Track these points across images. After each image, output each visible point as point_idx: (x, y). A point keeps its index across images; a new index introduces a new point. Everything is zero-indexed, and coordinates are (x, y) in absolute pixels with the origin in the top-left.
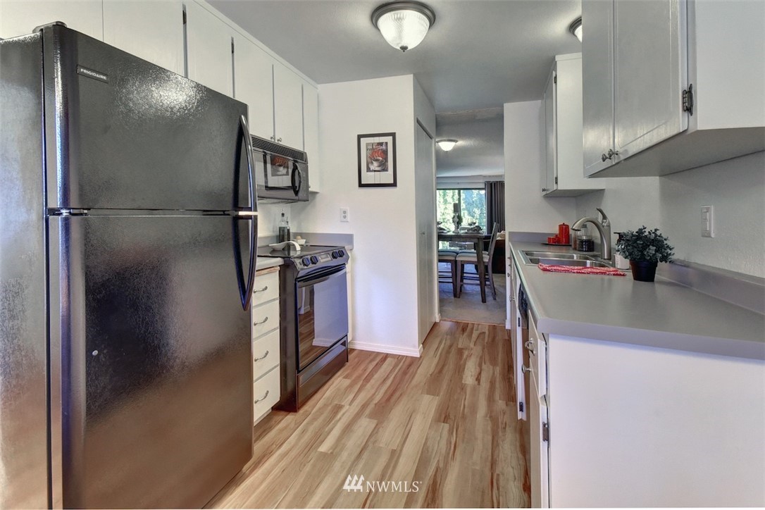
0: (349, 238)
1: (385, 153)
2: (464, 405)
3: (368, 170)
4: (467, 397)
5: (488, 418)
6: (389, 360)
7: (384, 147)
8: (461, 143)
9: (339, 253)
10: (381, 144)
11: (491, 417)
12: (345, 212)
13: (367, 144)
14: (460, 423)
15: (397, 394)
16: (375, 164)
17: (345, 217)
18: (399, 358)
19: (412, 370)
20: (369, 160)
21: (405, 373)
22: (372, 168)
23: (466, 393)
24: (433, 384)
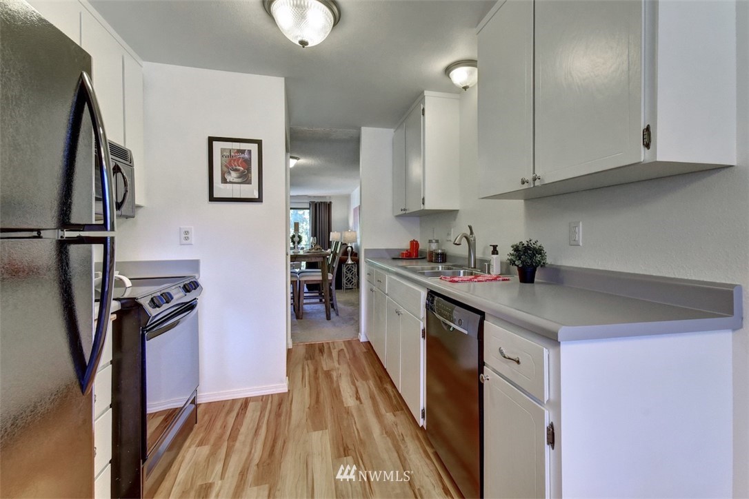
0: (195, 264)
1: (248, 162)
2: (357, 430)
3: (224, 181)
4: (356, 419)
5: (385, 435)
6: (251, 405)
7: (246, 156)
8: (303, 161)
9: (191, 286)
10: (243, 151)
11: (386, 433)
12: (187, 233)
13: (223, 150)
14: (362, 451)
15: (280, 443)
16: (234, 174)
17: (187, 239)
18: (264, 399)
19: (284, 409)
20: (225, 169)
21: (278, 415)
22: (229, 178)
23: (353, 416)
24: (316, 417)
